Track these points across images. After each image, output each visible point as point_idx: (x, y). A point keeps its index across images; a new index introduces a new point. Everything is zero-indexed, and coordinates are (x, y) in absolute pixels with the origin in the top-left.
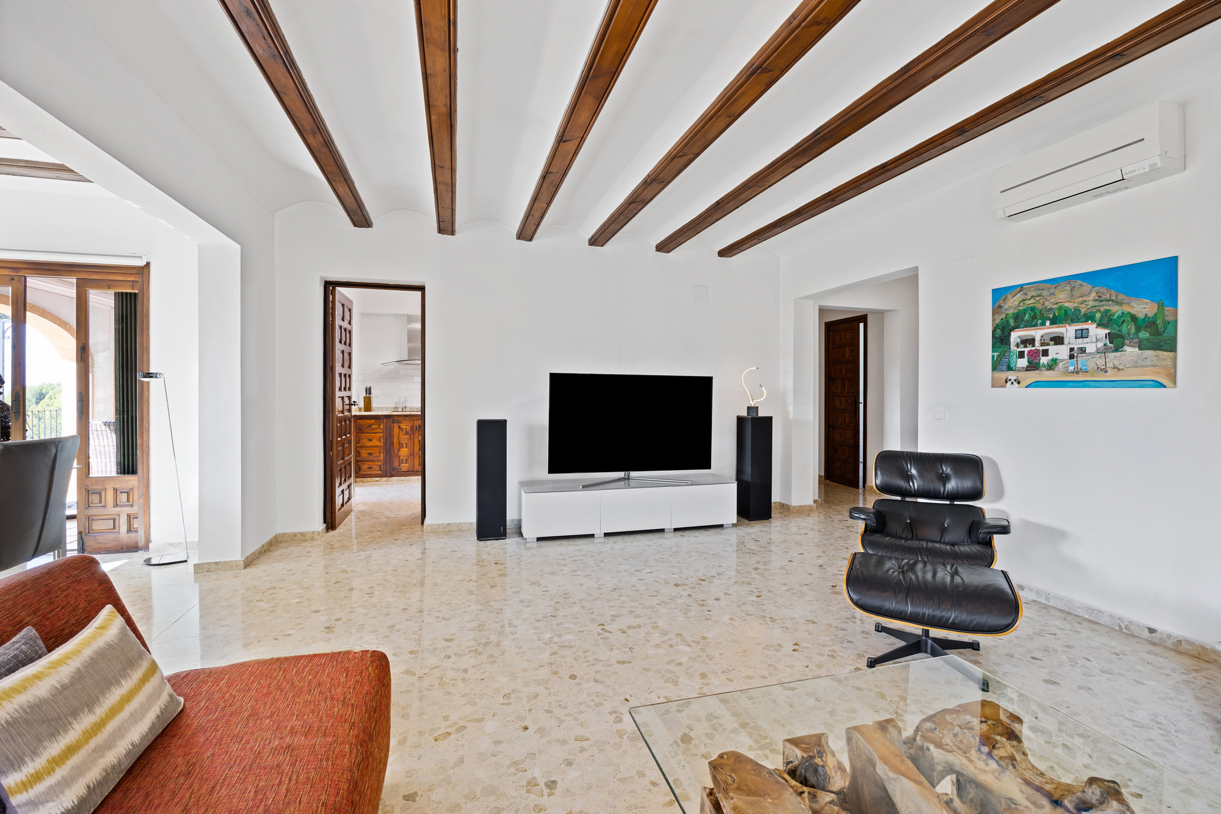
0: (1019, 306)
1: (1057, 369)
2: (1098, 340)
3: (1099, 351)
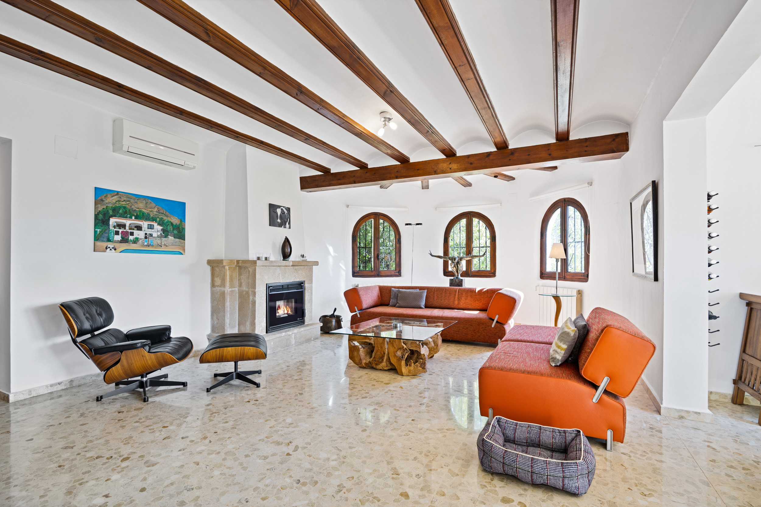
0: (115, 203)
1: (138, 243)
2: (158, 231)
3: (158, 237)
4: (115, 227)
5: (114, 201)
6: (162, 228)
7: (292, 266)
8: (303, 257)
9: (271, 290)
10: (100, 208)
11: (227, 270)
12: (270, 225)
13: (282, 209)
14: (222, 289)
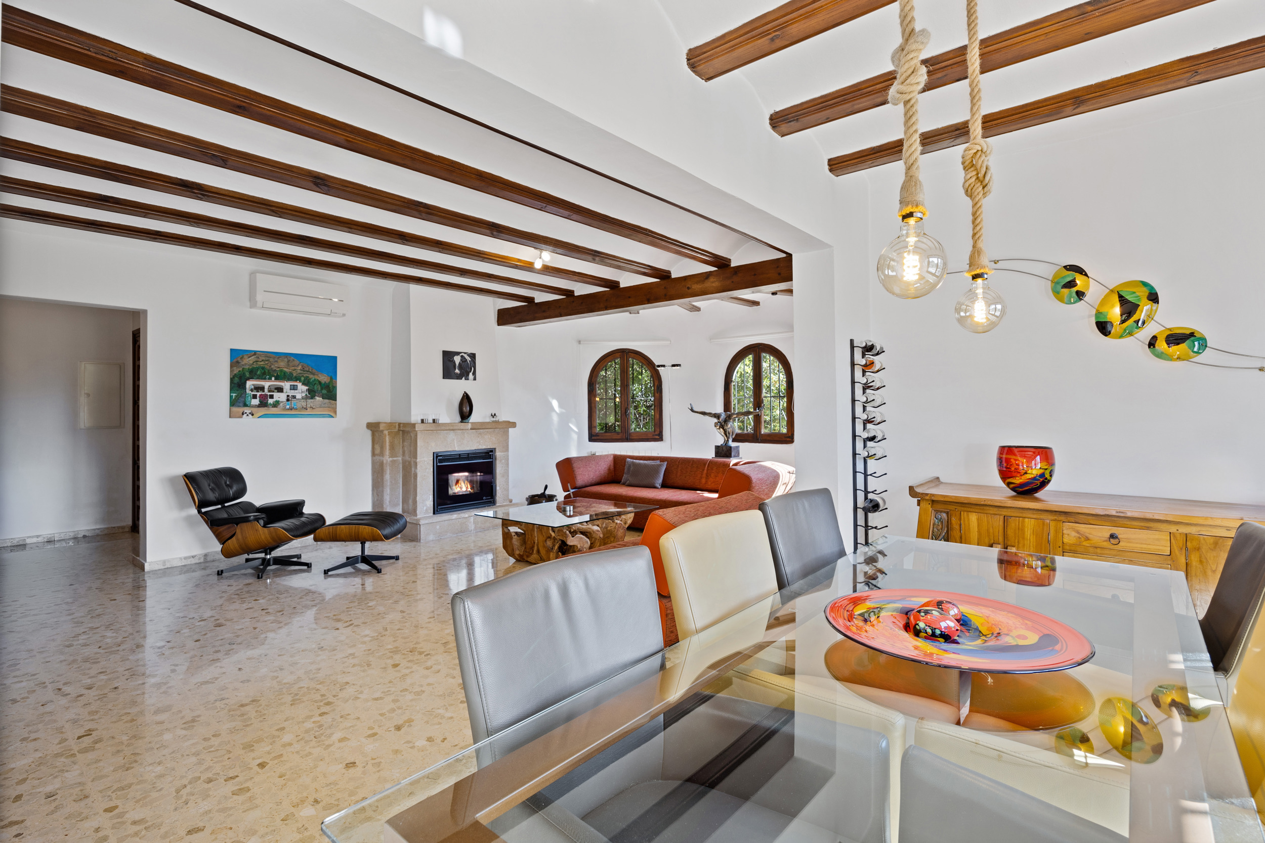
0: (253, 364)
1: (279, 407)
2: (302, 392)
3: (303, 398)
4: (252, 390)
5: (251, 362)
6: (307, 388)
7: (471, 429)
8: (493, 417)
9: (441, 461)
10: (236, 371)
11: (385, 436)
12: (444, 378)
13: (462, 356)
14: (381, 458)
